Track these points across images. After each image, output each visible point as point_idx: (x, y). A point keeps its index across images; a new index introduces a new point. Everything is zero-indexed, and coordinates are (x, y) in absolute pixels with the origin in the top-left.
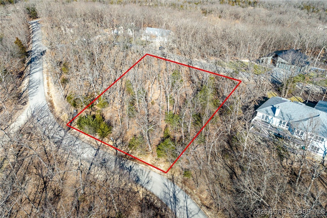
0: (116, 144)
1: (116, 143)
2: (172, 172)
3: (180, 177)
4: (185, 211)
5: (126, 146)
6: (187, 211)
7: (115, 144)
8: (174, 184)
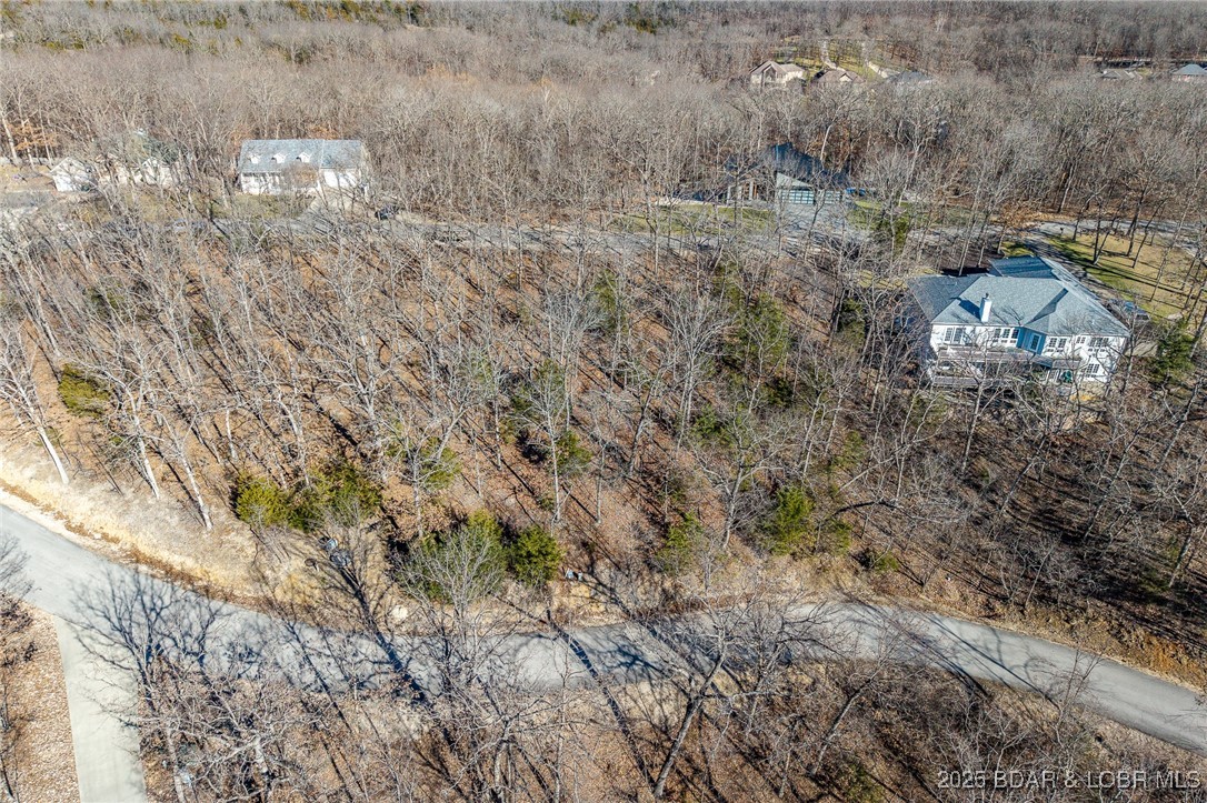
0: (605, 586)
1: (600, 584)
2: (829, 582)
3: (859, 583)
4: (973, 653)
5: (640, 574)
6: (974, 649)
7: (601, 588)
8: (869, 606)
